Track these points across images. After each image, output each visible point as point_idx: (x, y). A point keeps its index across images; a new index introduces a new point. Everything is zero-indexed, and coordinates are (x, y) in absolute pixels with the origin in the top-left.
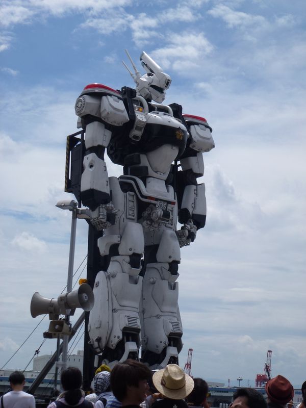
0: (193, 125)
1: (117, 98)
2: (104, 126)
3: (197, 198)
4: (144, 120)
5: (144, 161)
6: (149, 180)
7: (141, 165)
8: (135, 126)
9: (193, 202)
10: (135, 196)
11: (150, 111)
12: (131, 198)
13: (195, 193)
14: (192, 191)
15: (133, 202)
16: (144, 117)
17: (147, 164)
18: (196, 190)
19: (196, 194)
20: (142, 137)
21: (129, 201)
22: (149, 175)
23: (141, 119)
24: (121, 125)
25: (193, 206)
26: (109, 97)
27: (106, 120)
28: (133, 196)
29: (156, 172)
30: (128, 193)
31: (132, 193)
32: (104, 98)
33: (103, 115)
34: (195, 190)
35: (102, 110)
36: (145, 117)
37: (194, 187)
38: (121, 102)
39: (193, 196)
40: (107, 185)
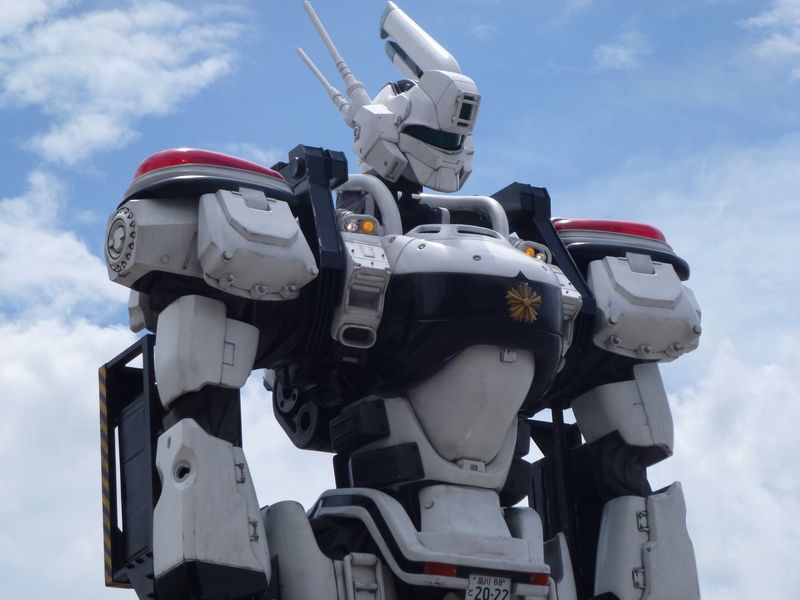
0: (601, 257)
1: (260, 195)
2: (221, 307)
3: (652, 545)
4: (381, 264)
5: (402, 422)
6: (429, 495)
7: (394, 440)
8: (347, 293)
9: (638, 565)
10: (379, 569)
11: (406, 228)
12: (364, 579)
13: (641, 528)
14: (630, 522)
15: (374, 591)
16: (379, 252)
17: (415, 434)
18: (646, 514)
19: (647, 531)
20: (380, 330)
21: (357, 590)
22: (428, 476)
23: (366, 263)
24: (288, 295)
25: (639, 578)
26: (225, 194)
27: (223, 286)
28: (373, 567)
29: (455, 461)
30: (347, 558)
31: (368, 558)
32: (208, 200)
33: (209, 266)
34: (639, 516)
35: (202, 248)
36: (387, 253)
37: (635, 503)
38: (282, 207)
39: (633, 540)
40: (255, 538)
